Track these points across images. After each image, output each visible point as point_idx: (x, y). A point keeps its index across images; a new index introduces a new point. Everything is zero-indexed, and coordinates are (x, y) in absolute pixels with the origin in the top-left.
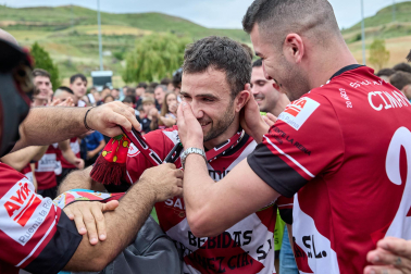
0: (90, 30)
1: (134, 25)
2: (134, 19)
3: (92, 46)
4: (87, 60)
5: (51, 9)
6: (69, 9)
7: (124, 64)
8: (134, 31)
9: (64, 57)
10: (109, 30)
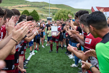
0: (48, 8)
1: (57, 7)
2: (57, 6)
3: (48, 11)
4: (46, 15)
5: (39, 2)
6: (43, 3)
7: (55, 16)
8: (58, 9)
9: (41, 14)
10: (52, 8)
